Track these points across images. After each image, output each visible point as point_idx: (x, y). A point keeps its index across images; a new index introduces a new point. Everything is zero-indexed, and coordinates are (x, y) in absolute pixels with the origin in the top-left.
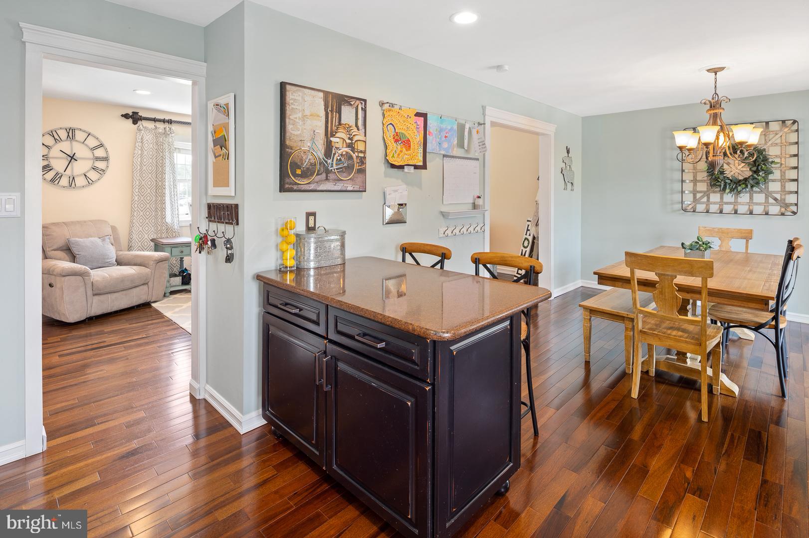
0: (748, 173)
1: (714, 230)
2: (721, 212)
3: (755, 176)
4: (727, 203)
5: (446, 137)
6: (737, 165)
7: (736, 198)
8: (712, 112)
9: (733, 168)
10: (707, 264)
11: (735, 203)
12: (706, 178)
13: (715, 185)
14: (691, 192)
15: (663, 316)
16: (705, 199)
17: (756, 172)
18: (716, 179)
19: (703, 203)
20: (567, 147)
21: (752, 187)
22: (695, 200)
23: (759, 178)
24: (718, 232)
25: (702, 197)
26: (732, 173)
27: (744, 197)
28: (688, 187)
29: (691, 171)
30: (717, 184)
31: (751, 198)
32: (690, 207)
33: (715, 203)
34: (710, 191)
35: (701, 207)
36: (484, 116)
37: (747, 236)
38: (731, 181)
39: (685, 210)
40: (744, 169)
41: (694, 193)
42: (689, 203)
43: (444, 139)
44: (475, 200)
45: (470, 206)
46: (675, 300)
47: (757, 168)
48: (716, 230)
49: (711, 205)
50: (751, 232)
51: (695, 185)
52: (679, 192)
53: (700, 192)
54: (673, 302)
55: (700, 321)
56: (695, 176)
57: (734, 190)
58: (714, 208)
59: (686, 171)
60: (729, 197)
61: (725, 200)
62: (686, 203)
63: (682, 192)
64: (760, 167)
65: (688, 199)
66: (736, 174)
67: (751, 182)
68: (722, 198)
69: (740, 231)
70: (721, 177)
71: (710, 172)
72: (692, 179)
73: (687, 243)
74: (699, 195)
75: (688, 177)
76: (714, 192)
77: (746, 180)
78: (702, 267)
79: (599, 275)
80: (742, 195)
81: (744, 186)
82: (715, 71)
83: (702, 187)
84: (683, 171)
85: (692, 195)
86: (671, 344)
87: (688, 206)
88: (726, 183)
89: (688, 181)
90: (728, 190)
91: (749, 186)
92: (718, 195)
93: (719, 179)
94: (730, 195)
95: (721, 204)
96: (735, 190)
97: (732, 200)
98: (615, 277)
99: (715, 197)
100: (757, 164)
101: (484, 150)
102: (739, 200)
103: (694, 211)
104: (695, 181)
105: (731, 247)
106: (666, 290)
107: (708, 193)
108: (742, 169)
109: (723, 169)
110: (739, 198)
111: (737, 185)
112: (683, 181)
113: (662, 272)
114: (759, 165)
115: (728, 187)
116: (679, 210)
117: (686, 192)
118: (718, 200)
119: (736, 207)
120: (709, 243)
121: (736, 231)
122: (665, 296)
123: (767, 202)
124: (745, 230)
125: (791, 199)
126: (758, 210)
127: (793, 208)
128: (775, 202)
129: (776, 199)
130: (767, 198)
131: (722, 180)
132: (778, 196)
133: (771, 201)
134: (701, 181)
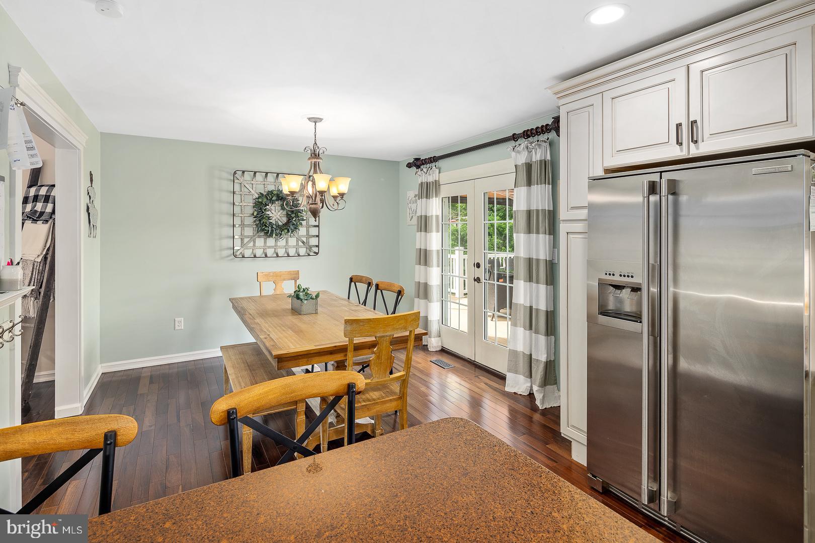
2: (265, 256)
4: (269, 247)
6: (277, 211)
7: (276, 242)
8: (313, 160)
9: (275, 214)
11: (276, 247)
12: (253, 224)
13: (260, 230)
14: (240, 237)
16: (251, 244)
18: (264, 225)
19: (250, 248)
22: (243, 245)
24: (273, 276)
25: (249, 242)
26: (274, 219)
27: (282, 241)
28: (238, 231)
29: (240, 215)
30: (265, 229)
31: (287, 242)
33: (260, 248)
34: (256, 236)
35: (248, 253)
37: (294, 277)
38: (275, 226)
39: (235, 256)
40: (283, 216)
41: (243, 237)
46: (389, 361)
48: (271, 274)
49: (256, 250)
50: (296, 273)
51: (243, 230)
52: (230, 237)
53: (248, 237)
54: (387, 363)
56: (243, 221)
57: (278, 235)
58: (259, 252)
59: (236, 215)
60: (270, 241)
61: (268, 244)
62: (236, 248)
63: (234, 237)
65: (238, 244)
68: (265, 242)
69: (290, 272)
71: (258, 218)
72: (240, 224)
74: (246, 240)
75: (238, 221)
76: (259, 237)
77: (283, 225)
81: (285, 231)
82: (315, 120)
83: (249, 231)
85: (241, 240)
87: (238, 252)
88: (272, 228)
89: (237, 226)
90: (273, 235)
91: (290, 232)
92: (263, 239)
93: (267, 224)
94: (271, 239)
95: (265, 248)
97: (273, 243)
98: (298, 354)
99: (260, 242)
102: (279, 244)
103: (243, 257)
104: (243, 225)
107: (254, 238)
108: (281, 215)
110: (278, 242)
111: (280, 230)
112: (234, 226)
115: (274, 232)
116: (231, 256)
117: (237, 237)
118: (263, 244)
119: (277, 251)
121: (283, 273)
123: (297, 244)
124: (294, 271)
125: (313, 241)
126: (292, 252)
127: (316, 249)
128: (303, 245)
129: (303, 242)
130: (297, 241)
131: (269, 225)
132: (304, 239)
133: (301, 244)
134: (248, 226)
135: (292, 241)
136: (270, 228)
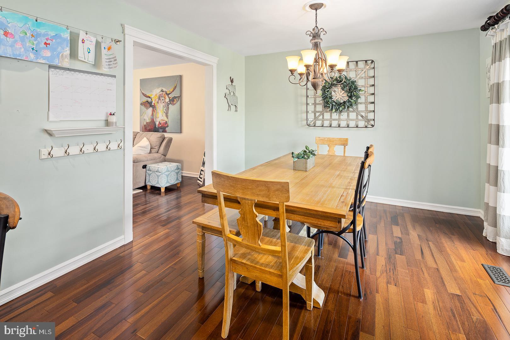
0: (346, 99)
1: (325, 139)
2: (330, 126)
3: (350, 99)
4: (334, 120)
5: (46, 44)
6: (340, 92)
7: (339, 116)
8: (313, 41)
9: (338, 94)
10: (283, 187)
11: (339, 120)
12: (321, 102)
13: (326, 106)
14: (312, 112)
15: (247, 245)
16: (321, 117)
17: (350, 97)
18: (327, 102)
19: (320, 120)
20: (231, 77)
21: (348, 107)
22: (316, 118)
23: (352, 101)
24: (327, 141)
25: (319, 116)
26: (337, 98)
27: (344, 115)
28: (311, 108)
29: (313, 97)
30: (328, 105)
31: (348, 115)
32: (313, 122)
33: (327, 120)
35: (319, 123)
36: (124, 35)
37: (344, 143)
38: (336, 103)
39: (309, 125)
40: (344, 95)
41: (315, 112)
42: (312, 120)
43: (42, 45)
44: (107, 117)
45: (103, 123)
46: (256, 228)
47: (351, 94)
48: (326, 139)
49: (324, 121)
50: (346, 140)
51: (315, 107)
52: (305, 112)
53: (319, 112)
54: (254, 229)
55: (280, 251)
56: (315, 101)
57: (337, 110)
58: (326, 123)
59: (310, 96)
60: (335, 116)
61: (333, 118)
62: (309, 120)
63: (307, 112)
64: (352, 93)
65: (311, 116)
66: (339, 99)
67: (348, 104)
68: (331, 116)
69: (340, 139)
70: (330, 101)
71: (323, 97)
72: (314, 103)
73: (296, 153)
74: (317, 114)
75: (311, 101)
76: (327, 112)
77: (344, 102)
78: (277, 190)
79: (202, 194)
80: (342, 113)
81: (343, 107)
82: (316, 7)
83: (320, 108)
84: (307, 96)
85: (313, 114)
86: (258, 274)
87: (311, 122)
88: (333, 105)
89: (310, 104)
90: (334, 110)
91: (346, 107)
92: (329, 114)
93: (329, 102)
94: (335, 114)
95: (331, 120)
96: (339, 110)
97: (337, 117)
99: (327, 115)
100: (351, 91)
101: (115, 65)
102: (341, 117)
103: (314, 126)
104: (315, 104)
105: (335, 152)
106: (248, 216)
107: (323, 112)
108: (342, 95)
109: (332, 95)
110: (341, 116)
111: (339, 106)
112: (307, 104)
113: (243, 196)
114: (352, 92)
115: (334, 107)
116: (306, 125)
117: (310, 112)
118: (329, 118)
119: (339, 123)
120: (313, 151)
121: (338, 139)
122: (247, 224)
123: (357, 118)
124: (344, 139)
125: (371, 116)
126: (352, 124)
127: (372, 122)
128: (362, 118)
129: (362, 116)
130: (357, 115)
131: (330, 103)
132: (363, 114)
133: (360, 117)
134: (319, 104)
135: (353, 115)
136: (331, 104)
